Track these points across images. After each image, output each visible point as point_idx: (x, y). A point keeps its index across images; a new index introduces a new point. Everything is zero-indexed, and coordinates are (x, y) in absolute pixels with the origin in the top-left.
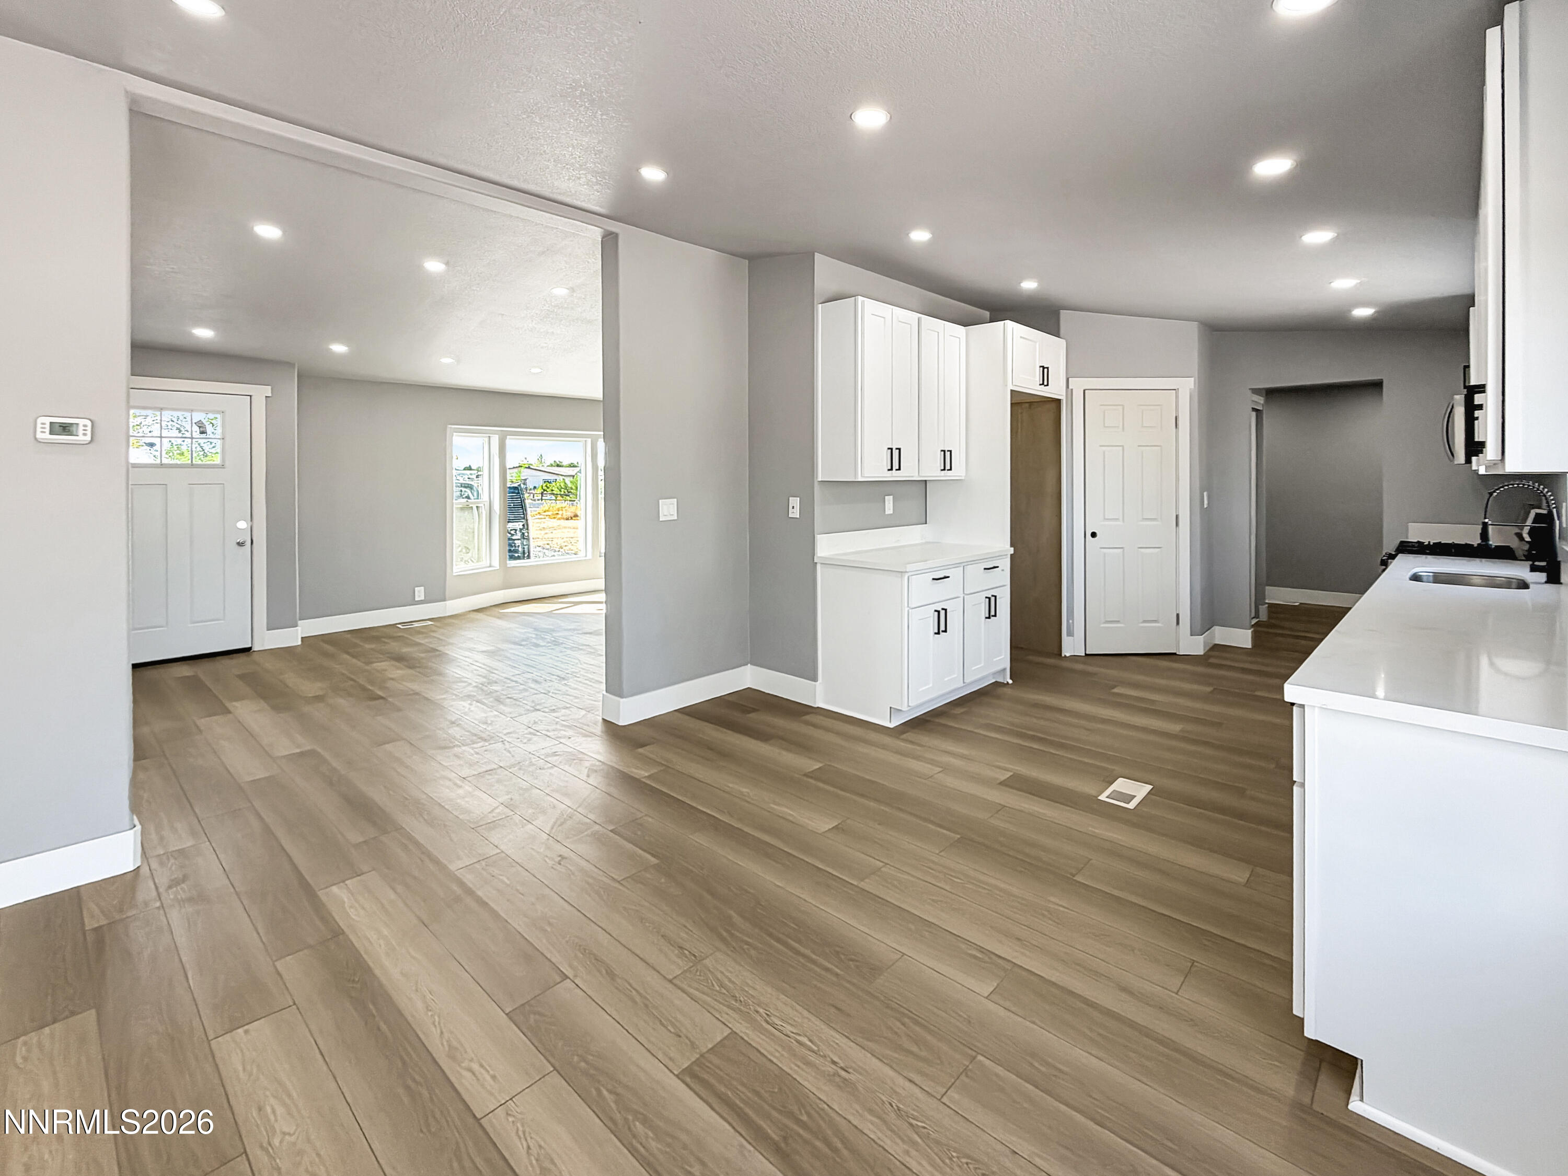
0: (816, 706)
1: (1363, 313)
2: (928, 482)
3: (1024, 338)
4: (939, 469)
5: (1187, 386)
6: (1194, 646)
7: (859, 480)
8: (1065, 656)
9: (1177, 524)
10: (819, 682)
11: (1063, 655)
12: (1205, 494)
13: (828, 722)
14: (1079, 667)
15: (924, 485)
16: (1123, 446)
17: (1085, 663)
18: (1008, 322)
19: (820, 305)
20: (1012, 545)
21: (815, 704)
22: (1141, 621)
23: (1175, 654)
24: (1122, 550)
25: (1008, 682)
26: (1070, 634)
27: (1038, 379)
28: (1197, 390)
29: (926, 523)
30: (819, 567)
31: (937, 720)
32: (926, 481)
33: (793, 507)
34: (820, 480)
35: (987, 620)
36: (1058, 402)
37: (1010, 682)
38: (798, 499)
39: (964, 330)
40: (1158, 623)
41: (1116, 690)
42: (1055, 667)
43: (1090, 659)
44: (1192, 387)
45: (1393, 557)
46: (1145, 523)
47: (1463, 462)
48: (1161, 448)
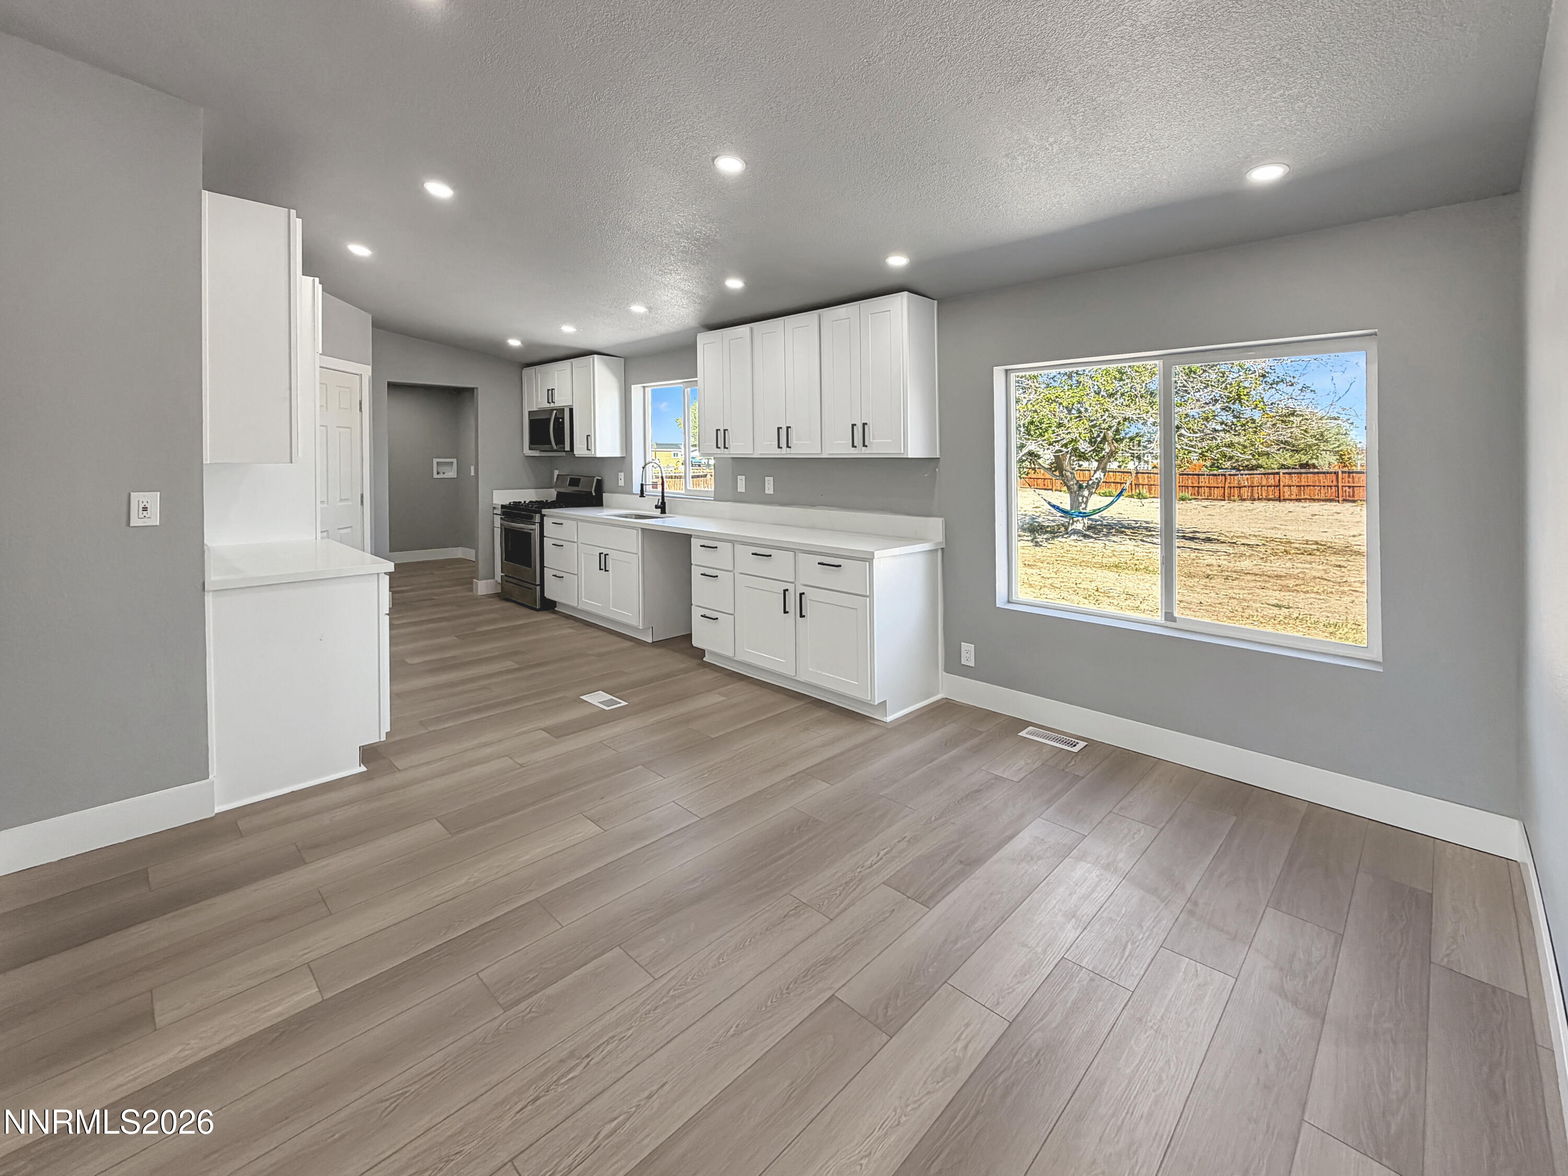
0: (213, 814)
1: (514, 343)
5: (367, 373)
9: (362, 503)
10: (211, 777)
16: (326, 426)
30: (209, 599)
33: (145, 509)
38: (159, 493)
44: (370, 375)
45: (540, 512)
46: (342, 504)
47: (569, 450)
48: (351, 430)
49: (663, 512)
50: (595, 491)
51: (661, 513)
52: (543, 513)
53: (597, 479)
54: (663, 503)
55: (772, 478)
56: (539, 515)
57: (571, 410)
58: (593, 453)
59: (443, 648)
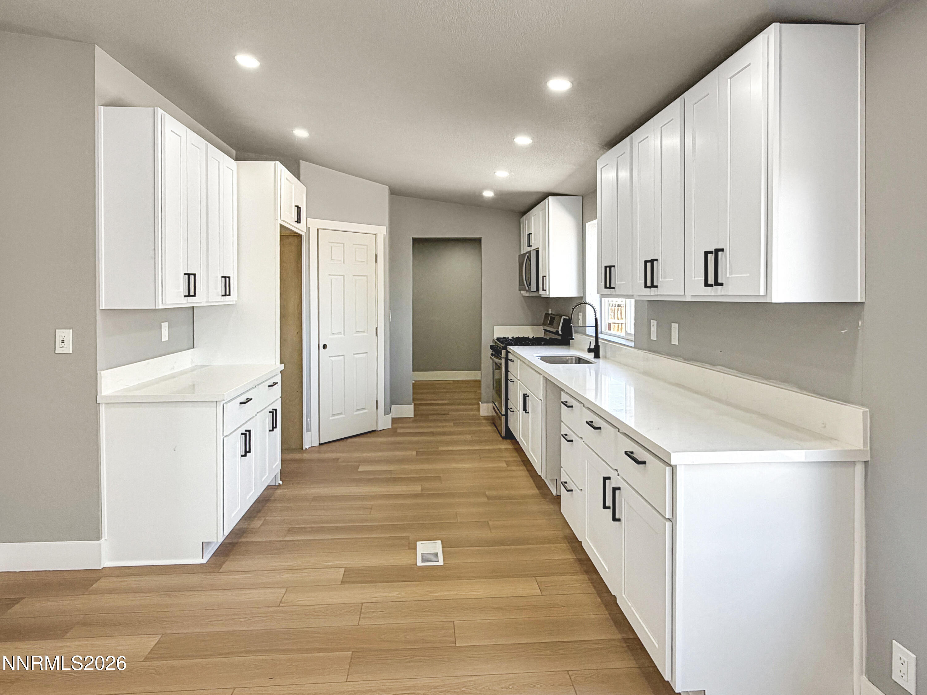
0: (102, 567)
1: (488, 194)
2: (195, 308)
3: (288, 180)
4: (220, 294)
5: (382, 231)
6: (385, 423)
7: (160, 307)
8: (306, 448)
9: (377, 335)
10: (103, 539)
11: (304, 449)
12: (390, 311)
13: (132, 582)
14: (316, 456)
15: (192, 310)
16: (343, 276)
17: (319, 452)
18: (278, 163)
19: (102, 107)
20: (281, 362)
21: (100, 565)
22: (355, 410)
23: (375, 431)
24: (342, 357)
25: (279, 484)
26: (309, 430)
27: (293, 216)
28: (387, 235)
29: (194, 348)
30: (103, 409)
31: (244, 540)
32: (193, 307)
33: (63, 341)
34: (103, 308)
35: (271, 432)
36: (300, 236)
37: (281, 482)
38: (71, 330)
39: (236, 164)
40: (366, 409)
41: (361, 469)
42: (301, 461)
43: (324, 448)
44: (385, 233)
45: (505, 348)
46: (358, 335)
47: (535, 290)
48: (367, 278)
49: (597, 356)
50: (561, 330)
51: (595, 357)
52: (508, 349)
53: (564, 319)
54: (597, 347)
55: (677, 325)
56: (505, 351)
57: (537, 252)
58: (547, 293)
59: (401, 461)
